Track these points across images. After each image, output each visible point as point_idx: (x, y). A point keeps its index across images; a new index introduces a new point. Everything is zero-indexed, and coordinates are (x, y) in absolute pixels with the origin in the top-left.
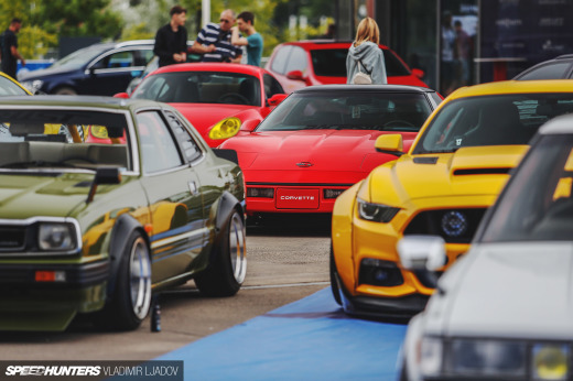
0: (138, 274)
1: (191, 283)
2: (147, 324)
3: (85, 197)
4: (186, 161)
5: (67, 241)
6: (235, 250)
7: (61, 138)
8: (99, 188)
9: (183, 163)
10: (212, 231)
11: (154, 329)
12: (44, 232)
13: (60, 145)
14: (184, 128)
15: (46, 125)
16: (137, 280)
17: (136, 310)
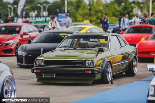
0: (109, 71)
1: (124, 73)
2: (111, 82)
3: (96, 54)
4: (122, 46)
5: (92, 64)
6: (134, 66)
7: (96, 42)
8: (99, 52)
9: (121, 47)
10: (129, 62)
11: (112, 83)
12: (87, 62)
13: (96, 43)
14: (122, 39)
15: (91, 39)
16: (109, 73)
17: (108, 79)
